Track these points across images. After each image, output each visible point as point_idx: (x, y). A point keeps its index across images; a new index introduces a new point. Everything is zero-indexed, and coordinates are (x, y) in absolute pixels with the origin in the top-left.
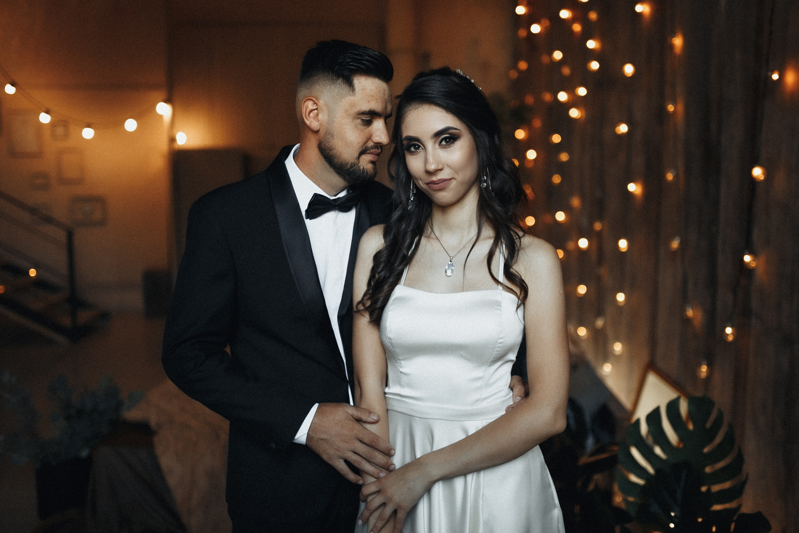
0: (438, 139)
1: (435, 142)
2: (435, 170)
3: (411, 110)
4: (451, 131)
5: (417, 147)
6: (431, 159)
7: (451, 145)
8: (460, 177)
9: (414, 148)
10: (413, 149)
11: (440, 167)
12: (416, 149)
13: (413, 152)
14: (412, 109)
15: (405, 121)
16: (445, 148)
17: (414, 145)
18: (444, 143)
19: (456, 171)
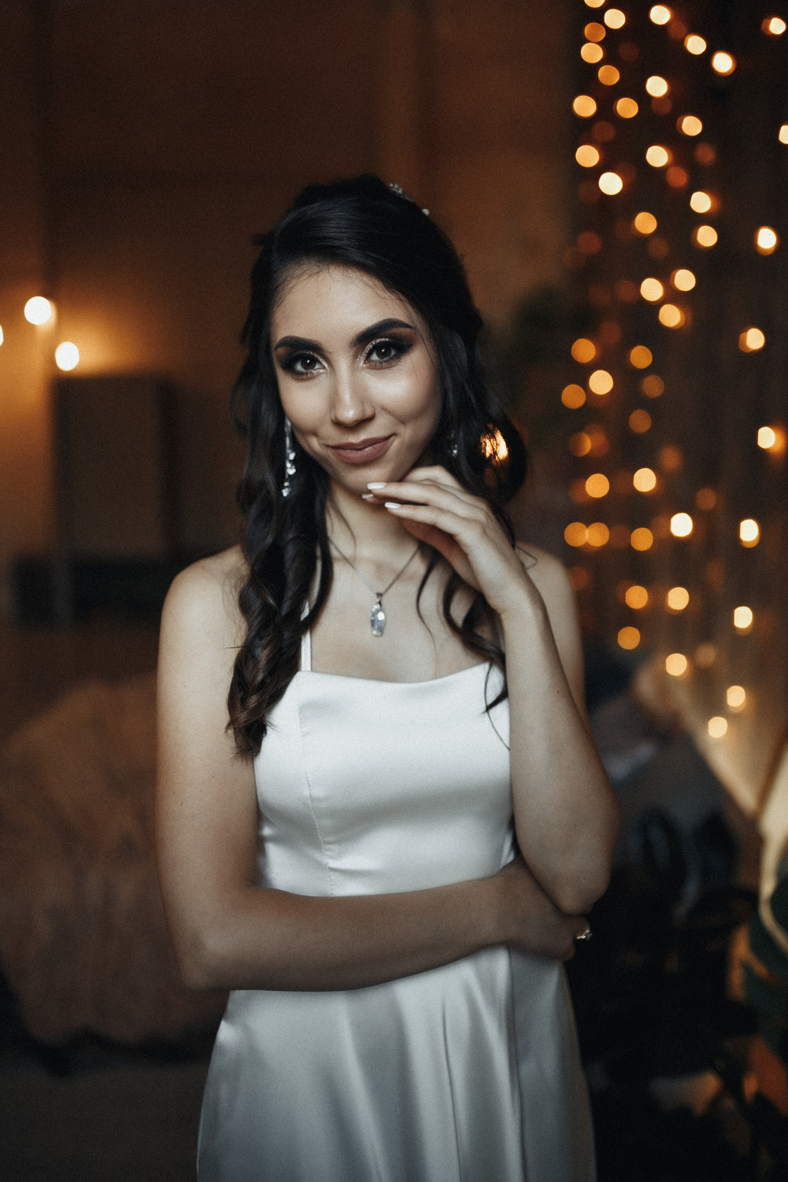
0: (364, 349)
1: (355, 356)
2: (356, 421)
3: (298, 277)
4: (396, 330)
5: (311, 362)
6: (346, 396)
7: (393, 363)
8: (407, 433)
9: (302, 365)
10: (299, 367)
11: (369, 412)
12: (307, 366)
13: (302, 374)
14: (302, 274)
15: (285, 302)
16: (381, 368)
17: (303, 358)
18: (375, 357)
19: (402, 420)
